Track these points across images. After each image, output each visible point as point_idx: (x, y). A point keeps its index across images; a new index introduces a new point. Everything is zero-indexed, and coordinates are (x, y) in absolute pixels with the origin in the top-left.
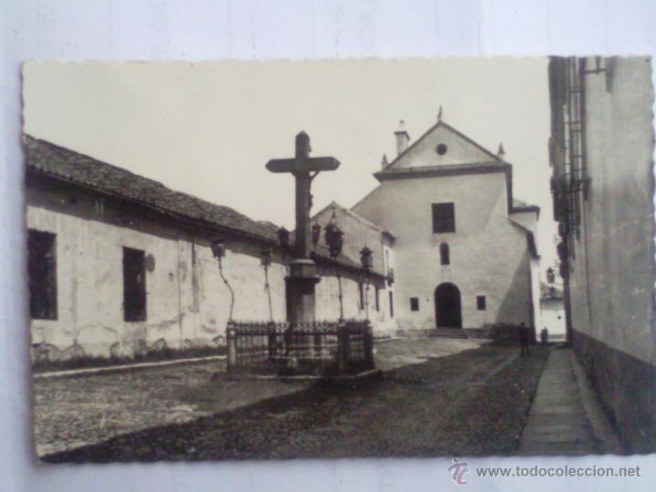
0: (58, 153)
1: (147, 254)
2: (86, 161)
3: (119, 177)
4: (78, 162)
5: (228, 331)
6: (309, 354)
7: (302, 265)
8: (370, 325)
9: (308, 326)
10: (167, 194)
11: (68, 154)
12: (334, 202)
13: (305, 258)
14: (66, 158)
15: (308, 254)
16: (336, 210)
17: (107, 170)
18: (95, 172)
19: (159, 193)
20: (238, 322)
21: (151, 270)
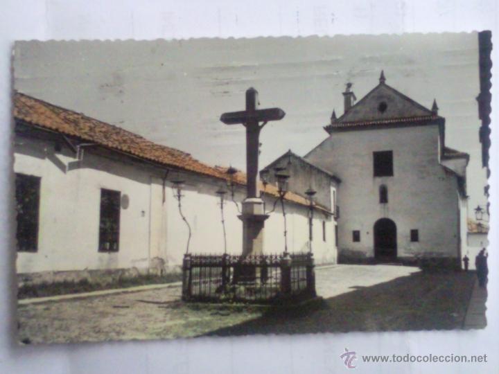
0: (51, 110)
1: (122, 194)
2: (76, 116)
3: (103, 130)
4: (68, 117)
5: (185, 261)
6: (256, 284)
7: (253, 203)
8: (312, 257)
9: (255, 258)
10: (144, 144)
11: (61, 111)
12: (290, 151)
13: (255, 197)
14: (58, 115)
15: (258, 194)
16: (291, 158)
17: (94, 124)
18: (82, 125)
19: (137, 143)
20: (193, 254)
21: (125, 208)
